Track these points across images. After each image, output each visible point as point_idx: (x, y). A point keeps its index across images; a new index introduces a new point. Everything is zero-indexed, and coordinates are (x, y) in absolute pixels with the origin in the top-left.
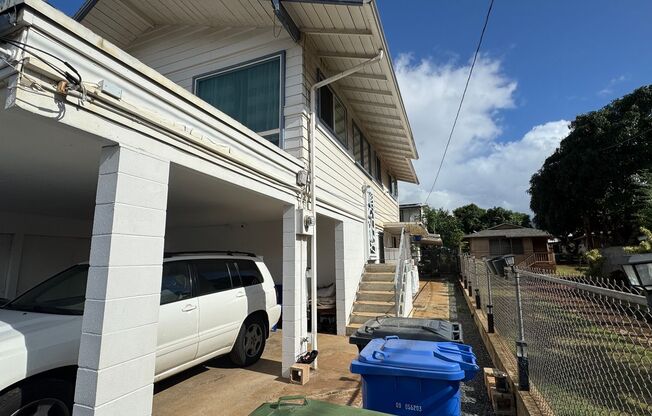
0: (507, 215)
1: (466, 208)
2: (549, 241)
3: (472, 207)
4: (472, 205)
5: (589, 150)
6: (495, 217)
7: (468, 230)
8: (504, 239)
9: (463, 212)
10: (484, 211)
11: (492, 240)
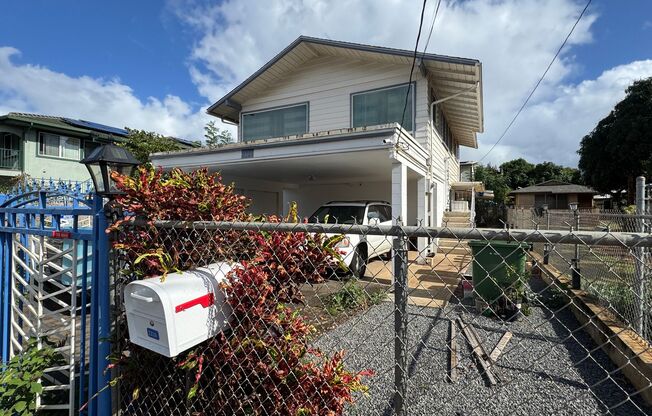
0: (557, 171)
1: (514, 163)
2: (595, 197)
3: (520, 162)
4: (520, 160)
5: (638, 117)
6: (544, 173)
7: (514, 186)
8: (550, 194)
9: (510, 167)
10: (532, 166)
11: (538, 196)
